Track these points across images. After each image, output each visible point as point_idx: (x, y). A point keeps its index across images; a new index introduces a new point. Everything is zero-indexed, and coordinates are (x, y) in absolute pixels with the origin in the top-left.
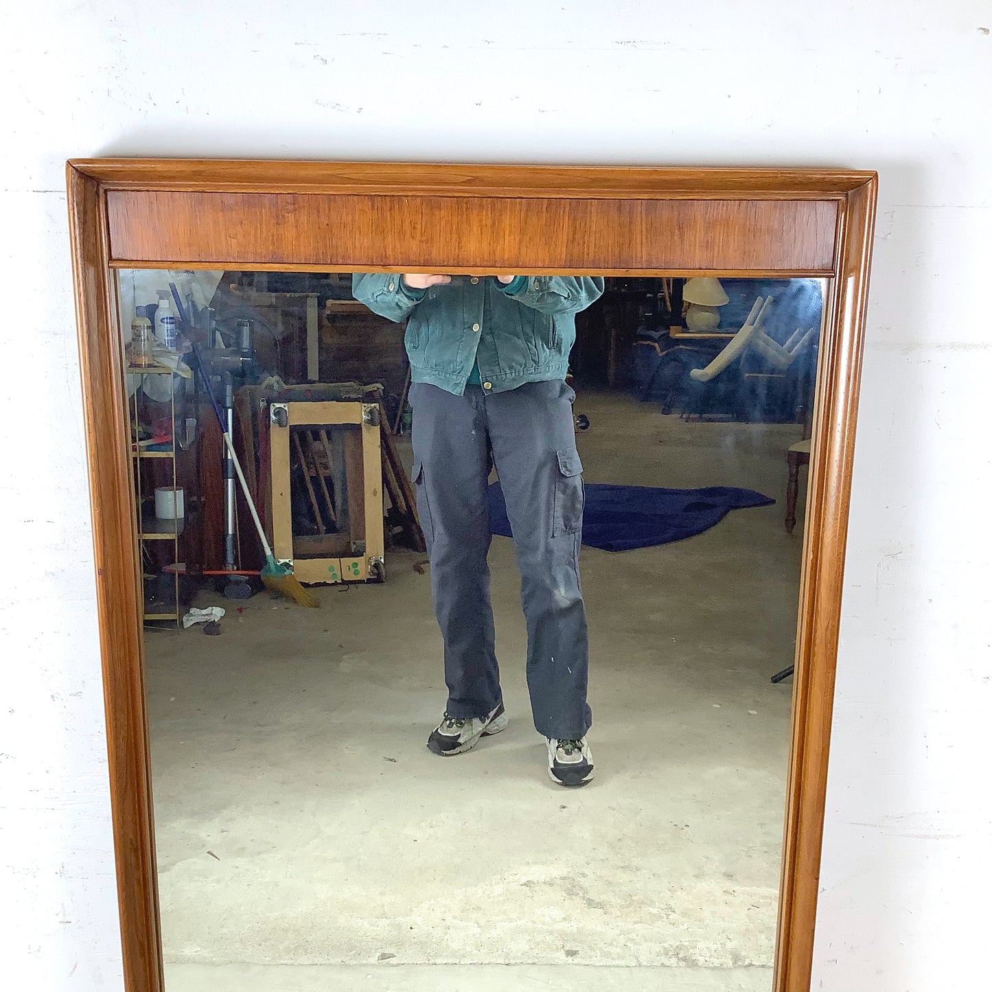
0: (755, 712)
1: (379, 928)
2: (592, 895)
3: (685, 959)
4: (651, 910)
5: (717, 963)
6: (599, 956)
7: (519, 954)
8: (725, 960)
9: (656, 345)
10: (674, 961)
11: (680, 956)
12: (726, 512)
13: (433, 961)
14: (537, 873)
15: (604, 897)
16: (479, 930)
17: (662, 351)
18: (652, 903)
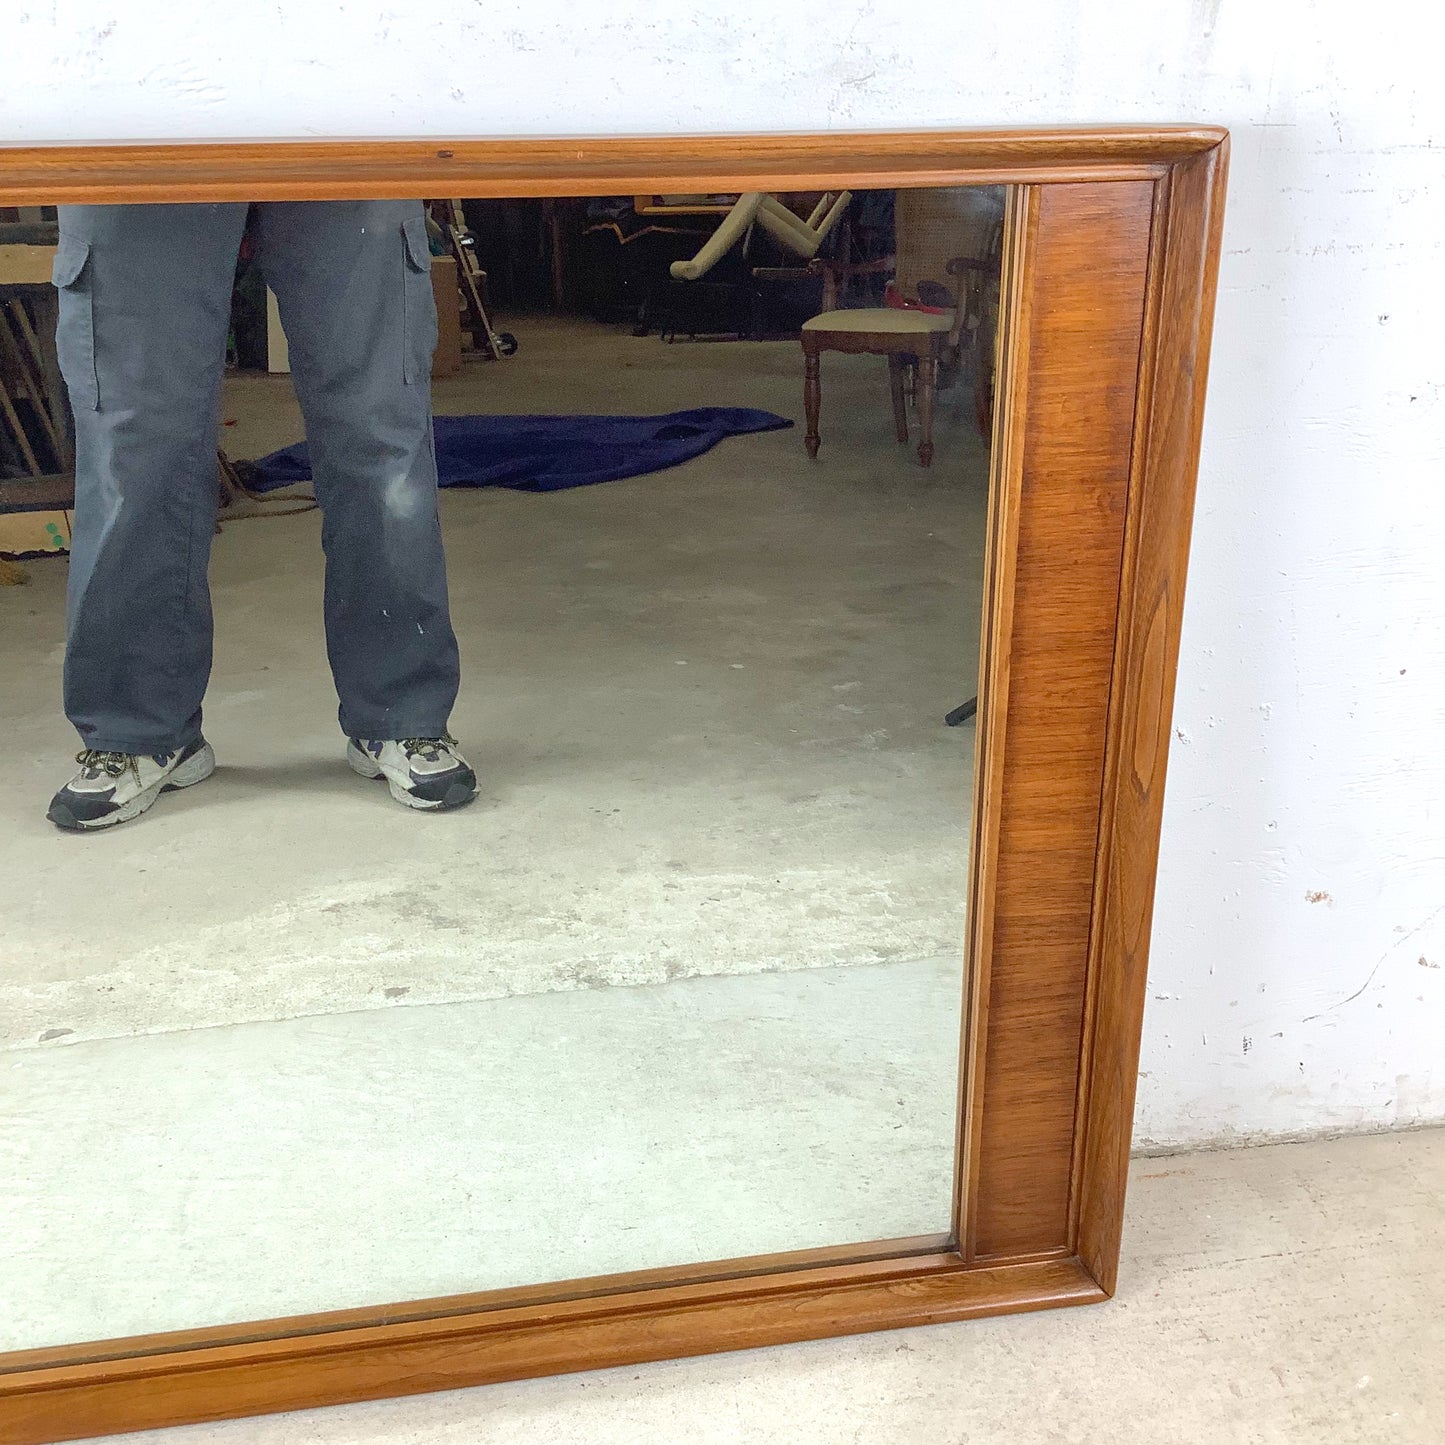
0: (741, 666)
1: (50, 996)
2: (445, 911)
3: (589, 980)
4: (541, 920)
5: (641, 979)
6: (443, 992)
7: (304, 1004)
8: (657, 974)
9: (615, 227)
10: (570, 984)
11: (581, 976)
12: (720, 439)
13: (143, 1031)
14: (355, 891)
15: (463, 912)
16: (237, 979)
17: (625, 237)
18: (544, 911)
